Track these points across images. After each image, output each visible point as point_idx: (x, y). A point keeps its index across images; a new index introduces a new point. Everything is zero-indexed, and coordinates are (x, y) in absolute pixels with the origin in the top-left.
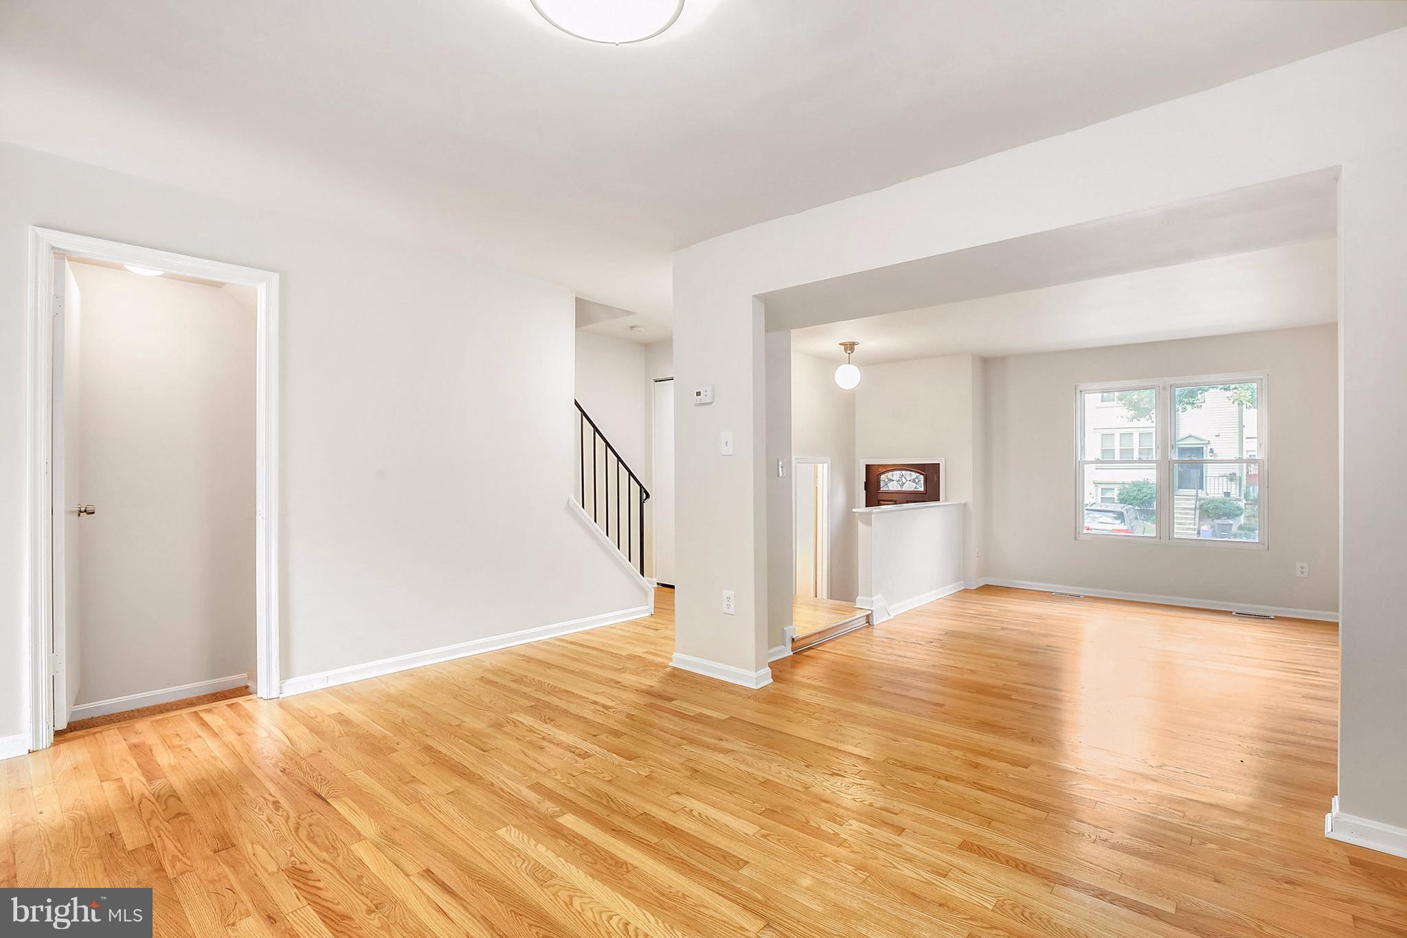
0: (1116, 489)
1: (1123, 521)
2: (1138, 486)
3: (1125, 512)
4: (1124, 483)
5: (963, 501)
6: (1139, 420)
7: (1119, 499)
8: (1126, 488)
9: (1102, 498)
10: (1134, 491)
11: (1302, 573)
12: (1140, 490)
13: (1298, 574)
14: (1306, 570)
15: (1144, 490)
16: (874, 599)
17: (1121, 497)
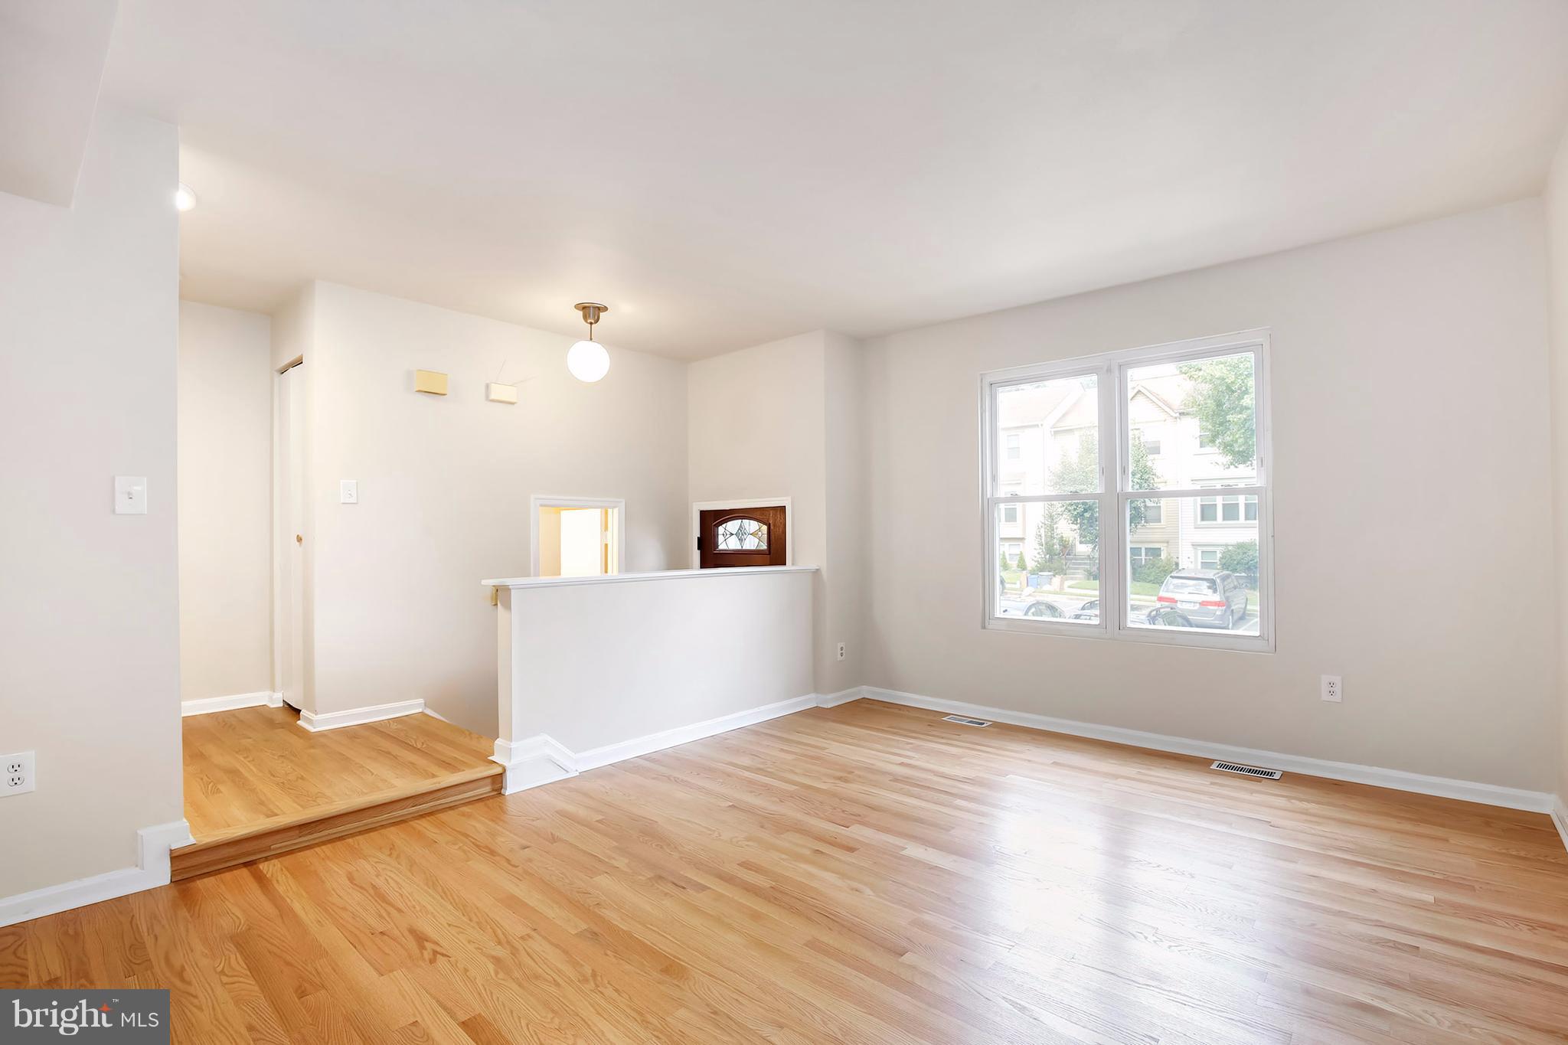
0: (1218, 552)
1: (1215, 591)
2: (1242, 547)
3: (1218, 580)
4: (1227, 545)
5: (813, 566)
6: (1236, 467)
7: (1221, 564)
8: (1229, 551)
9: (1202, 563)
10: (1239, 554)
11: (1332, 693)
12: (1245, 553)
13: (1325, 697)
14: (1338, 689)
15: (1251, 553)
16: (514, 745)
17: (1224, 561)
